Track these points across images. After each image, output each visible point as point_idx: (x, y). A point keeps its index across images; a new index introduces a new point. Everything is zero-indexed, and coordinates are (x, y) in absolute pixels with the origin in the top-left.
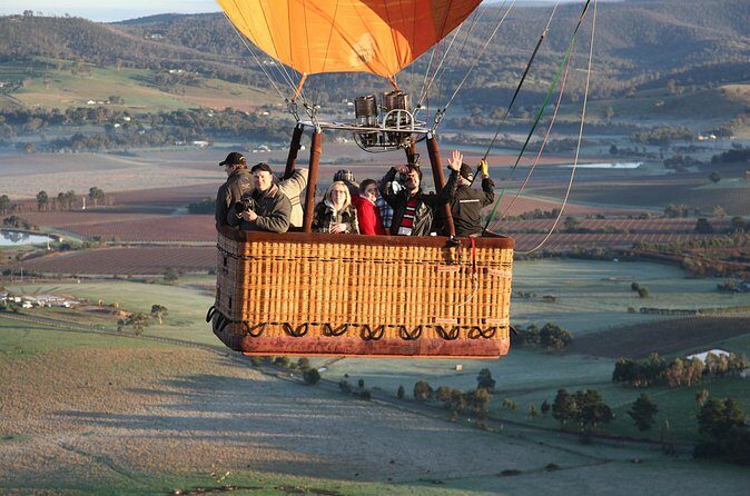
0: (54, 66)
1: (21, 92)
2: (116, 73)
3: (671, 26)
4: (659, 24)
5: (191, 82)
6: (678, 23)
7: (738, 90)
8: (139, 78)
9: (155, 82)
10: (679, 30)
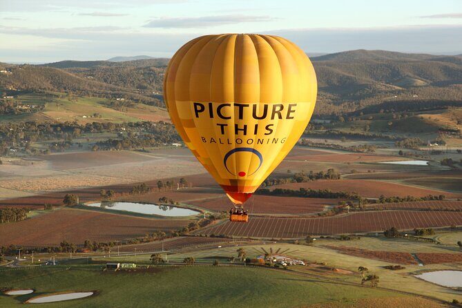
0: (58, 96)
1: (45, 110)
2: (89, 100)
3: (344, 76)
4: (338, 74)
5: (129, 105)
6: (346, 74)
7: (430, 118)
8: (102, 103)
9: (111, 105)
10: (348, 78)
